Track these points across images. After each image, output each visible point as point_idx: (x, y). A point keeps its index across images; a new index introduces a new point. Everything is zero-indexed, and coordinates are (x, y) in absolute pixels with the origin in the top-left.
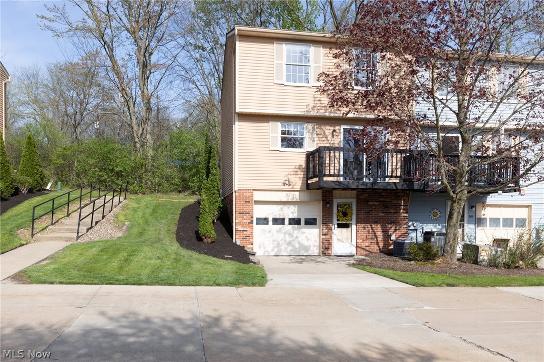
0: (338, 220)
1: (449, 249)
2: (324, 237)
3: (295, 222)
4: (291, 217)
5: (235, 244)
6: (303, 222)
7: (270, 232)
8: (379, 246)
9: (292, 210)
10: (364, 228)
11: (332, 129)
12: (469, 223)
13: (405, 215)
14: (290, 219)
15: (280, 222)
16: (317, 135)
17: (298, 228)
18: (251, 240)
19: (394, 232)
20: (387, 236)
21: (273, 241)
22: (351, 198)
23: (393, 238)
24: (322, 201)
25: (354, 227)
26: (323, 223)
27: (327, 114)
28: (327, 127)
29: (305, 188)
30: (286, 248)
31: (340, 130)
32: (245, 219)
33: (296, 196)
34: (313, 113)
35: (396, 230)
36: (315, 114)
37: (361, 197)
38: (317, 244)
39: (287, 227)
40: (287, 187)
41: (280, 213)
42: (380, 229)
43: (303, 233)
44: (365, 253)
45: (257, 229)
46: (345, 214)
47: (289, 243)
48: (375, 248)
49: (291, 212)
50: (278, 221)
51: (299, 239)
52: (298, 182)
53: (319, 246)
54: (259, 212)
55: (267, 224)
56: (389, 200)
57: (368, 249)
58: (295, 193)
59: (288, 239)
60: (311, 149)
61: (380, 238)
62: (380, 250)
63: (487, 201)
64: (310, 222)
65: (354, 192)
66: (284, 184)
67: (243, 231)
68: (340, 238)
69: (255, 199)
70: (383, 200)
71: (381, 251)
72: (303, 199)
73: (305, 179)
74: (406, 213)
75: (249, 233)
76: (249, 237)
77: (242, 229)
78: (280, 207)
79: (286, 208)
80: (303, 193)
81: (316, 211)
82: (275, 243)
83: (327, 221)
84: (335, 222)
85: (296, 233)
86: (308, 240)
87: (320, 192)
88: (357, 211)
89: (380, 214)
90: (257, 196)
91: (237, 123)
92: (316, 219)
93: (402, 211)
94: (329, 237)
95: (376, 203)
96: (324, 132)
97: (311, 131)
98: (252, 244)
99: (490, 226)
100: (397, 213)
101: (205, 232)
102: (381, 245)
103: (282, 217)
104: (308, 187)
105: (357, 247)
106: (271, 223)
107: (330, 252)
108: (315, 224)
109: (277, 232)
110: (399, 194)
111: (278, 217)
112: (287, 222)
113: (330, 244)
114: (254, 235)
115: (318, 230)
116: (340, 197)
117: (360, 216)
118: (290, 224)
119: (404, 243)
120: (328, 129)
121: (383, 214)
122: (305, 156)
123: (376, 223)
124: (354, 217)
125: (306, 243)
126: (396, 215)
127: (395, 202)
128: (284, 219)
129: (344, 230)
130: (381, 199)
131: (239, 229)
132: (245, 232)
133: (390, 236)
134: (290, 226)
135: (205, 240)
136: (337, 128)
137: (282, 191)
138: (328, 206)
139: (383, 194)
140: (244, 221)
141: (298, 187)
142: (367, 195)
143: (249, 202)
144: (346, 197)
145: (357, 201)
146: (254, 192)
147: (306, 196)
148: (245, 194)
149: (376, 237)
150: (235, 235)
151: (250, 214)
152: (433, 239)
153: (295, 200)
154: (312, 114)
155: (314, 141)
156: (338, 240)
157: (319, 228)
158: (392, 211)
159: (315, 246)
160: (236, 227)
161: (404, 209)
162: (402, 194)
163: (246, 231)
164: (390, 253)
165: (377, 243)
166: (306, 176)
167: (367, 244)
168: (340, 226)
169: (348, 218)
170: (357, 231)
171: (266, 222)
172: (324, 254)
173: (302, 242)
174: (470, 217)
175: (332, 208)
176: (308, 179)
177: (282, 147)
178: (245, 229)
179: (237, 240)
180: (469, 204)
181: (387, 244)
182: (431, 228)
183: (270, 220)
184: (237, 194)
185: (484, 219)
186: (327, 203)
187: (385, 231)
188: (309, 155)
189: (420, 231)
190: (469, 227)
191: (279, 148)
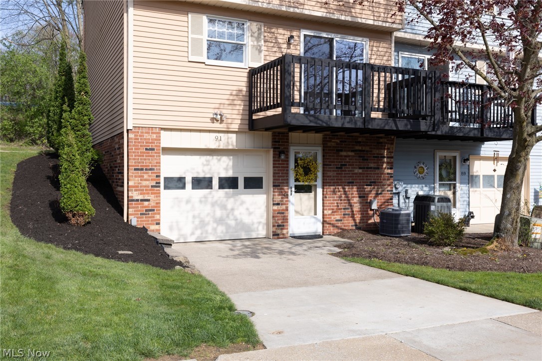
0: (297, 180)
2: (276, 207)
3: (229, 183)
4: (223, 175)
5: (128, 225)
6: (241, 183)
7: (188, 202)
8: (354, 220)
9: (224, 165)
10: (334, 192)
11: (288, 34)
12: (461, 183)
13: (389, 171)
14: (221, 179)
15: (206, 183)
16: (265, 41)
17: (234, 195)
18: (157, 217)
19: (375, 197)
20: (366, 204)
21: (194, 217)
22: (315, 145)
23: (375, 206)
24: (272, 150)
25: (319, 191)
26: (274, 186)
27: (284, 9)
28: (281, 30)
29: (247, 127)
30: (215, 229)
31: (299, 37)
32: (146, 180)
33: (231, 141)
35: (377, 195)
37: (329, 144)
38: (264, 220)
39: (218, 194)
40: (217, 126)
41: (206, 169)
42: (355, 194)
43: (243, 203)
44: (336, 231)
45: (167, 197)
46: (307, 171)
47: (220, 221)
48: (349, 223)
49: (222, 167)
50: (201, 183)
51: (236, 213)
52: (235, 117)
53: (267, 224)
54: (170, 166)
55: (184, 187)
56: (367, 148)
57: (339, 224)
58: (230, 135)
59: (219, 213)
60: (256, 65)
61: (357, 207)
62: (356, 225)
63: (482, 153)
64: (253, 183)
65: (319, 136)
66: (213, 120)
67: (142, 200)
68: (299, 209)
69: (163, 144)
70: (360, 148)
71: (358, 228)
72: (242, 147)
73: (247, 113)
74: (391, 168)
75: (152, 203)
76: (153, 211)
77: (140, 197)
78: (203, 159)
79: (213, 160)
80: (243, 136)
81: (262, 167)
82: (197, 222)
83: (280, 183)
84: (292, 183)
85: (230, 203)
86: (250, 214)
87: (269, 133)
88: (324, 165)
89: (356, 171)
90: (168, 140)
91: (131, 10)
92: (262, 178)
93: (385, 166)
94: (284, 207)
95: (350, 154)
96: (276, 38)
97: (256, 35)
98: (158, 224)
99: (483, 187)
100: (378, 168)
101: (74, 205)
102: (358, 217)
103: (208, 176)
104: (252, 125)
105: (324, 222)
106: (189, 185)
107: (285, 231)
108: (260, 187)
109: (201, 202)
110: (381, 140)
111: (201, 175)
112: (215, 183)
113: (285, 219)
114: (162, 208)
115: (264, 197)
116: (299, 144)
118: (221, 187)
119: (399, 215)
120: (282, 34)
121: (360, 171)
122: (246, 75)
123: (351, 183)
124: (320, 175)
125: (247, 220)
126: (377, 171)
127: (376, 151)
128: (210, 180)
129: (304, 196)
130: (357, 148)
131: (135, 198)
132: (146, 203)
133: (371, 203)
134: (221, 190)
135: (73, 221)
136: (295, 34)
137: (210, 131)
138: (283, 157)
139: (360, 140)
140: (144, 183)
141: (235, 127)
142: (338, 141)
143: (153, 149)
144: (307, 144)
145: (323, 150)
146: (162, 132)
147: (247, 142)
148: (146, 136)
149: (351, 206)
150: (128, 208)
151: (154, 170)
152: (433, 208)
153: (230, 147)
155: (260, 51)
156: (297, 212)
157: (267, 193)
158: (372, 165)
159: (259, 223)
160: (130, 194)
161: (388, 163)
162: (385, 140)
163: (148, 200)
164: (374, 230)
165: (353, 216)
166: (247, 108)
167: (338, 217)
168: (299, 189)
169: (312, 176)
170: (324, 197)
171: (181, 185)
172: (276, 235)
173: (239, 217)
174: (463, 174)
175: (287, 160)
176: (251, 112)
177: (208, 58)
178: (146, 197)
179: (130, 217)
180: (461, 156)
181: (365, 216)
182: (416, 190)
183: (188, 181)
184: (131, 135)
185: (477, 176)
186: (281, 153)
187: (363, 197)
188: (253, 73)
189: (403, 194)
190: (461, 188)
191: (204, 58)
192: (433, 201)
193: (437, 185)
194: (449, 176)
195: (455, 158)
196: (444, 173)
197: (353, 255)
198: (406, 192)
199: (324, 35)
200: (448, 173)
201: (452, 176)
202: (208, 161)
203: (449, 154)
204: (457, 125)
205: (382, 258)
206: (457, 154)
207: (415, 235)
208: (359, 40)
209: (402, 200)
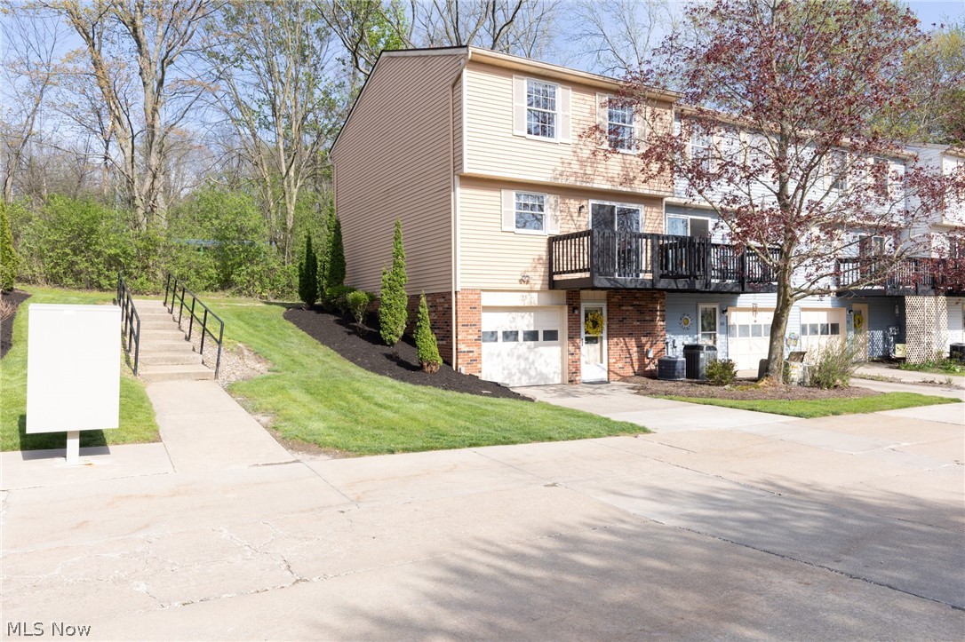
0: (587, 333)
1: (775, 367)
2: (569, 357)
3: (532, 336)
4: (526, 329)
5: (458, 373)
6: (541, 336)
7: (499, 354)
8: (633, 367)
9: (527, 322)
10: (617, 343)
11: (578, 204)
12: (721, 333)
13: (662, 323)
14: (525, 333)
15: (512, 337)
16: (561, 211)
17: (536, 346)
18: (479, 366)
19: (651, 347)
20: (643, 354)
21: (504, 369)
22: (601, 301)
23: (651, 355)
24: (567, 306)
25: (605, 342)
26: (569, 338)
27: (578, 184)
28: (572, 201)
29: (547, 286)
30: (520, 379)
31: (587, 206)
32: (471, 334)
33: (533, 299)
34: (562, 181)
35: (652, 345)
36: (564, 182)
37: (612, 300)
38: (559, 371)
39: (523, 346)
40: (524, 286)
41: (513, 325)
42: (634, 344)
43: (542, 354)
44: (619, 378)
45: (487, 347)
46: (595, 324)
47: (524, 372)
48: (629, 371)
49: (525, 323)
50: (510, 336)
51: (536, 365)
52: (538, 280)
53: (563, 373)
54: (490, 322)
55: (496, 340)
56: (644, 303)
57: (621, 372)
58: (534, 294)
59: (523, 365)
60: (557, 232)
61: (635, 356)
62: (635, 372)
63: (738, 304)
64: (551, 336)
65: (604, 292)
66: (521, 281)
67: (468, 352)
68: (589, 360)
69: (484, 303)
70: (638, 303)
71: (636, 374)
72: (543, 304)
73: (547, 274)
74: (663, 321)
75: (475, 354)
76: (476, 361)
77: (467, 349)
78: (510, 315)
79: (518, 316)
80: (543, 295)
81: (559, 321)
82: (506, 372)
83: (573, 336)
84: (583, 335)
85: (531, 357)
86: (547, 365)
87: (565, 291)
88: (608, 319)
89: (635, 323)
90: (487, 299)
91: (458, 190)
92: (557, 331)
93: (658, 318)
94: (577, 357)
95: (630, 308)
96: (569, 208)
97: (553, 207)
98: (480, 372)
99: (740, 336)
100: (653, 321)
102: (636, 365)
103: (515, 329)
104: (553, 285)
105: (609, 371)
106: (500, 338)
107: (578, 378)
108: (556, 339)
109: (508, 355)
110: (655, 296)
111: (509, 330)
112: (521, 336)
113: (578, 368)
114: (483, 358)
115: (559, 349)
116: (588, 301)
117: (613, 326)
118: (526, 339)
119: (676, 361)
120: (574, 204)
121: (638, 323)
122: (546, 241)
123: (630, 335)
124: (605, 327)
125: (545, 370)
126: (652, 323)
127: (651, 306)
128: (517, 334)
129: (593, 347)
130: (635, 303)
131: (463, 350)
132: (471, 354)
133: (648, 352)
134: (526, 342)
135: (428, 369)
136: (584, 203)
137: (518, 291)
138: (576, 312)
139: (637, 295)
140: (470, 337)
141: (538, 287)
142: (620, 297)
143: (475, 308)
144: (594, 301)
145: (608, 305)
146: (483, 294)
147: (546, 299)
148: (471, 297)
149: (630, 355)
150: (457, 358)
151: (475, 324)
153: (533, 305)
154: (560, 181)
155: (557, 221)
156: (587, 362)
157: (562, 345)
158: (648, 318)
159: (555, 373)
160: (459, 347)
161: (661, 316)
162: (658, 295)
163: (472, 352)
164: (651, 375)
165: (632, 365)
166: (548, 270)
167: (621, 365)
168: (589, 340)
169: (599, 329)
170: (609, 349)
171: (494, 339)
172: (571, 381)
173: (538, 368)
174: (722, 324)
175: (579, 315)
176: (551, 274)
177: (517, 227)
178: (471, 349)
179: (459, 367)
180: (720, 307)
181: (642, 365)
182: (682, 340)
183: (500, 335)
184: (459, 296)
185: (734, 326)
186: (574, 309)
187: (640, 346)
188: (553, 240)
189: (670, 344)
190: (721, 338)
191: (513, 228)
192: (702, 349)
193: (700, 335)
194: (709, 326)
195: (715, 309)
196: (705, 324)
197: (651, 394)
198: (674, 342)
199: (607, 203)
200: (709, 324)
201: (713, 327)
202: (514, 318)
203: (710, 306)
204: (717, 281)
205: (677, 394)
206: (716, 306)
207: (688, 380)
208: (634, 206)
209: (670, 350)
